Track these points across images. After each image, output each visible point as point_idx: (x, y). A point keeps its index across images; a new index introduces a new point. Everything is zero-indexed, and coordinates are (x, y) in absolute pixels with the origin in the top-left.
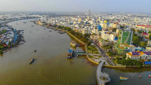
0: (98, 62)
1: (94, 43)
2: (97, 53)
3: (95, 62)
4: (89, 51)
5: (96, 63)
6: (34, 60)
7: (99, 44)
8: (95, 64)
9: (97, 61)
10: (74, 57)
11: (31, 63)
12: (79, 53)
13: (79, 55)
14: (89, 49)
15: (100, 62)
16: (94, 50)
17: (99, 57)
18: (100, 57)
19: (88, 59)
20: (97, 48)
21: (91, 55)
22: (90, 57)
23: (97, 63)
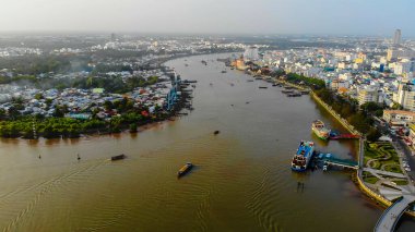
0: (391, 198)
1: (392, 136)
2: (395, 169)
3: (379, 197)
4: (370, 160)
5: (382, 200)
6: (190, 168)
7: (407, 141)
8: (379, 203)
9: (385, 195)
10: (313, 169)
11: (181, 175)
12: (332, 159)
13: (330, 167)
14: (369, 152)
15: (394, 201)
16: (387, 157)
17: (398, 183)
18: (403, 182)
19: (358, 185)
20: (400, 154)
21: (374, 172)
22: (368, 178)
23: (386, 202)
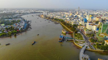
0: (82, 46)
1: (80, 32)
2: (82, 39)
3: (79, 46)
4: (76, 38)
6: (35, 42)
7: (84, 33)
8: (79, 47)
10: (64, 41)
11: (33, 44)
12: (68, 38)
13: (67, 40)
14: (76, 36)
15: (83, 47)
16: (80, 37)
17: (83, 42)
18: (84, 42)
19: (74, 44)
20: (83, 36)
21: (77, 40)
22: (76, 42)
